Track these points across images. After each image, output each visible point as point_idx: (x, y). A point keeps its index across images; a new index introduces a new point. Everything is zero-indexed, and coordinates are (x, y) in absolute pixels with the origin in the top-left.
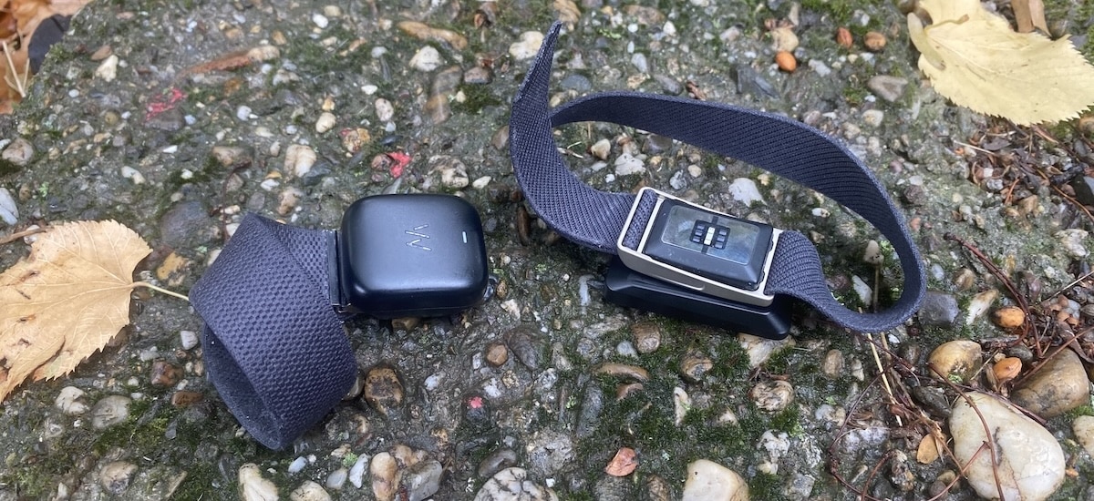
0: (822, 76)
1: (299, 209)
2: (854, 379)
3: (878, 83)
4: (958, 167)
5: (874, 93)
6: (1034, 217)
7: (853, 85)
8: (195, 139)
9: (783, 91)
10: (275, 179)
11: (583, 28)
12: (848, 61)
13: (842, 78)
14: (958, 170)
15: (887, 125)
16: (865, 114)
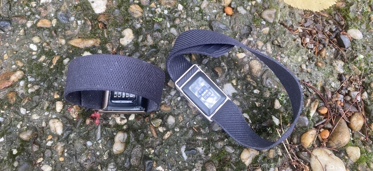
0: (243, 15)
1: (66, 151)
2: (279, 156)
3: (265, 14)
4: (298, 41)
5: (265, 20)
6: (325, 59)
7: (256, 17)
8: (9, 131)
9: (230, 25)
10: (51, 140)
11: (146, 18)
12: (252, 5)
13: (251, 13)
14: (298, 43)
15: (271, 33)
16: (262, 30)
